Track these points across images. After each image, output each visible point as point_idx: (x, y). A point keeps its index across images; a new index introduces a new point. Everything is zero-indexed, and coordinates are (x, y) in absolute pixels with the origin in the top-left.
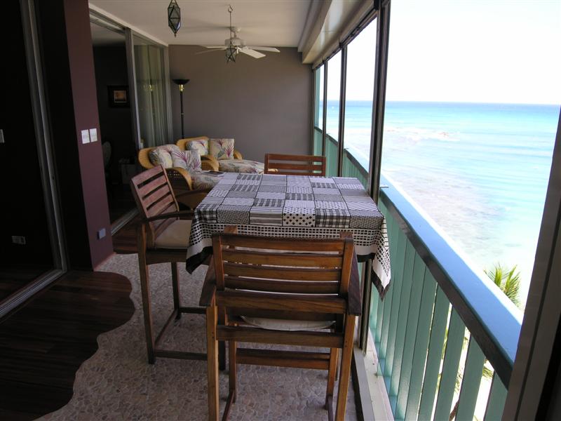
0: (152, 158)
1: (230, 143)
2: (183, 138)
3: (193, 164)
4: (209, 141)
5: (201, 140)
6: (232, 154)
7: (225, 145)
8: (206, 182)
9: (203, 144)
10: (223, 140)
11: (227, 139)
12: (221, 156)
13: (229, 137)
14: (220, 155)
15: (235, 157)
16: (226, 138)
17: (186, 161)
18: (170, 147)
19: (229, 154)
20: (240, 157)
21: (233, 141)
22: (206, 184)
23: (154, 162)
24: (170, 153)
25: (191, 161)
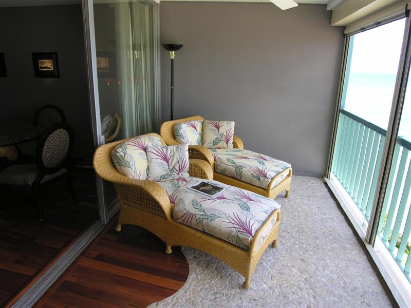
0: (115, 161)
1: (228, 127)
2: (172, 119)
3: (177, 167)
4: (203, 123)
5: (193, 122)
6: (231, 141)
7: (222, 130)
8: (193, 211)
9: (195, 128)
10: (220, 123)
11: (226, 122)
12: (216, 144)
13: (229, 119)
14: (215, 142)
15: (235, 146)
16: (224, 120)
17: (168, 162)
18: (147, 140)
19: (227, 142)
20: (241, 145)
21: (233, 124)
22: (192, 216)
23: (118, 167)
24: (145, 149)
25: (175, 161)
